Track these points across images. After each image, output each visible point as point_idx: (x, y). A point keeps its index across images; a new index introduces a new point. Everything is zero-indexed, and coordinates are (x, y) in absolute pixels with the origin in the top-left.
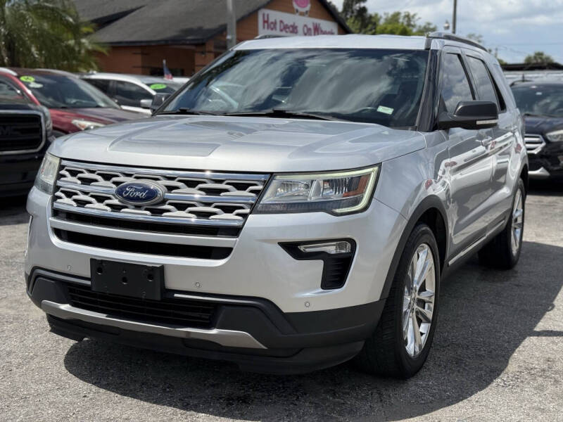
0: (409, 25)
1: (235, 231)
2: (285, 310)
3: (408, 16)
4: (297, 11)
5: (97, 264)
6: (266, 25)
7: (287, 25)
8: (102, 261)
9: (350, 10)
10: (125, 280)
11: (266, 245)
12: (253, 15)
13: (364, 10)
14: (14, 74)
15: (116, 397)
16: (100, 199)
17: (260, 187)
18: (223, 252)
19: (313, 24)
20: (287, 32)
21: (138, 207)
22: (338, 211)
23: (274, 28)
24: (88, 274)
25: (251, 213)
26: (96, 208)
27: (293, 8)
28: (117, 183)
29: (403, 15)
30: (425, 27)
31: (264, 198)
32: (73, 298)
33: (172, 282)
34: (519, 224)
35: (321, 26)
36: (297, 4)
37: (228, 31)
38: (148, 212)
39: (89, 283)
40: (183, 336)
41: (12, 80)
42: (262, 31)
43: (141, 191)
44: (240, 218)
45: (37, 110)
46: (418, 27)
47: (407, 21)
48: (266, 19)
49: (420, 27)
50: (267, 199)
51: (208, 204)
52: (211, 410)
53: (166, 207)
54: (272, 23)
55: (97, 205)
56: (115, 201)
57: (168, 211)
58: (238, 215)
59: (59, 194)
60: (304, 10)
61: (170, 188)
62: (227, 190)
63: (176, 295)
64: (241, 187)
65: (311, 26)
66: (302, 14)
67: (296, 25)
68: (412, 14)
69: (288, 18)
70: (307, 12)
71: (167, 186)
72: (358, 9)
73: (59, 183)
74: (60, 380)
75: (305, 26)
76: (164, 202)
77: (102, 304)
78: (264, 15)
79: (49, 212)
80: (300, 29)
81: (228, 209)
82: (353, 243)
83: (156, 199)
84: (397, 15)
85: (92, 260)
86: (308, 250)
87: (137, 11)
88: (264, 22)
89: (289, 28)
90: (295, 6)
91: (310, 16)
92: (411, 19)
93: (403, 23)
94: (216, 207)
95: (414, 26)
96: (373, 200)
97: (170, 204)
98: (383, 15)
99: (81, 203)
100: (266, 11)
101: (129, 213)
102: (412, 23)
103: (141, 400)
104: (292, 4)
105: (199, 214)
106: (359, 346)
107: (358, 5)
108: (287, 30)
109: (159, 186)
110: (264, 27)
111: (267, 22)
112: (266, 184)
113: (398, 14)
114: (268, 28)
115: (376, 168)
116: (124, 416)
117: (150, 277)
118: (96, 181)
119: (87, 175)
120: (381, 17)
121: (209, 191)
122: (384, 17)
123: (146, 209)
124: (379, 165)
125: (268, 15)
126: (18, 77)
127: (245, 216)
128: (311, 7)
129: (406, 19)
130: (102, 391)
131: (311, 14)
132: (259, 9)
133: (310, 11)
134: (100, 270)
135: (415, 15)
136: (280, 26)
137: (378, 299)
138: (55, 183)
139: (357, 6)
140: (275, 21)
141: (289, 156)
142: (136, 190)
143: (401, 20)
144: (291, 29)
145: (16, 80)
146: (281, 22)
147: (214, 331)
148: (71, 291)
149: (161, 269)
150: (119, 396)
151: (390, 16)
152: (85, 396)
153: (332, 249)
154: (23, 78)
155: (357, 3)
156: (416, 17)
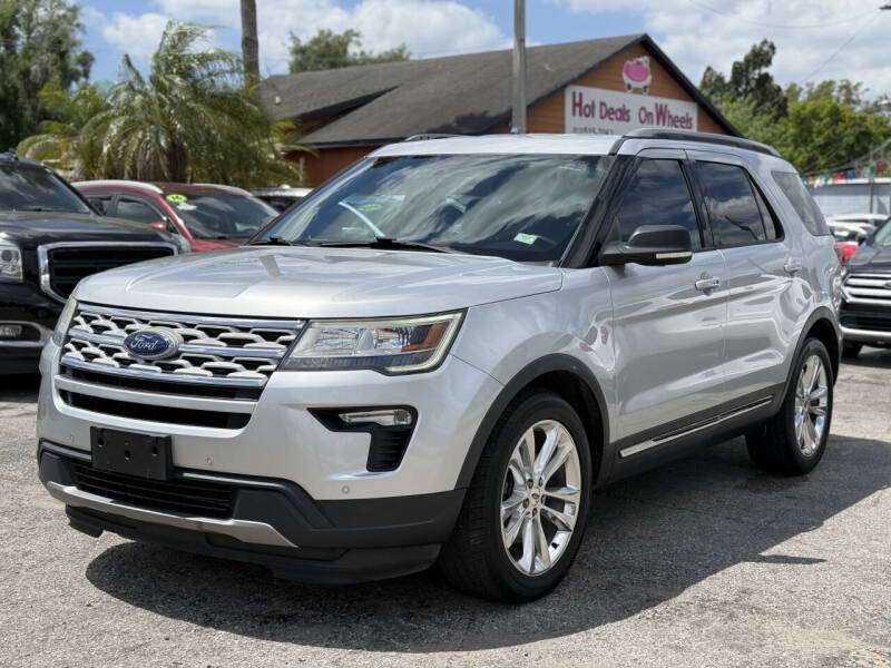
0: (848, 101)
1: (254, 393)
2: (317, 496)
3: (847, 88)
4: (629, 87)
5: (99, 434)
6: (577, 109)
7: (612, 109)
8: (103, 430)
9: (744, 80)
10: (127, 454)
11: (292, 411)
12: (557, 94)
13: (766, 78)
14: (160, 191)
15: (126, 607)
16: (110, 352)
17: (292, 337)
18: (240, 420)
19: (656, 105)
20: (611, 119)
21: (149, 362)
22: (393, 369)
23: (592, 113)
24: (87, 446)
25: (276, 370)
26: (106, 364)
27: (623, 82)
28: (128, 332)
29: (839, 84)
30: (876, 104)
31: (295, 351)
32: (80, 478)
33: (183, 458)
34: (823, 408)
35: (669, 108)
36: (629, 76)
37: (514, 120)
38: (158, 369)
39: (89, 457)
40: (195, 528)
41: (156, 199)
42: (571, 119)
43: (151, 341)
44: (264, 376)
45: (171, 242)
46: (864, 105)
47: (846, 95)
48: (577, 100)
49: (867, 103)
50: (299, 352)
51: (228, 359)
52: (237, 627)
53: (180, 361)
54: (587, 106)
55: (105, 359)
56: (125, 355)
57: (181, 366)
58: (261, 372)
59: (69, 345)
60: (640, 85)
61: (187, 338)
62: (252, 341)
63: (186, 475)
64: (270, 336)
65: (651, 109)
66: (637, 91)
67: (627, 108)
68: (854, 83)
69: (614, 99)
70: (645, 88)
71: (183, 336)
72: (756, 77)
73: (72, 333)
74: (70, 586)
75: (643, 109)
76: (177, 355)
77: (109, 486)
78: (574, 94)
79: (55, 368)
80: (634, 115)
81: (250, 365)
82: (413, 412)
83: (168, 350)
84: (828, 86)
85: (92, 428)
86: (354, 420)
87: (388, 94)
88: (575, 105)
89: (614, 113)
90: (626, 79)
91: (650, 94)
92: (853, 92)
93: (838, 99)
94: (237, 362)
95: (857, 102)
96: (449, 357)
97: (184, 358)
98: (803, 86)
99: (90, 357)
100: (578, 89)
101: (139, 370)
102: (854, 98)
103: (156, 612)
104: (621, 76)
105: (216, 371)
106: (435, 551)
107: (757, 72)
108: (613, 116)
109: (172, 337)
110: (574, 114)
111: (580, 105)
112: (300, 333)
113: (831, 83)
114: (581, 115)
115: (459, 315)
116: (124, 630)
117: (155, 450)
118: (108, 329)
119: (102, 322)
120: (801, 89)
121: (231, 342)
122: (806, 89)
123: (157, 365)
124: (464, 311)
125: (581, 95)
126: (164, 196)
127: (269, 373)
128: (653, 80)
129: (844, 91)
130: (114, 600)
131: (650, 91)
132: (565, 86)
133: (651, 86)
134: (101, 442)
135: (859, 85)
136: (601, 111)
137: (452, 488)
138: (67, 332)
139: (756, 74)
140: (593, 103)
141: (333, 299)
142: (146, 340)
143: (835, 94)
144: (619, 114)
145: (161, 199)
146: (602, 104)
147: (230, 522)
148: (79, 469)
149: (168, 441)
150: (131, 607)
151: (815, 87)
152: (89, 605)
153: (388, 420)
154: (170, 198)
155: (754, 69)
156: (861, 89)
